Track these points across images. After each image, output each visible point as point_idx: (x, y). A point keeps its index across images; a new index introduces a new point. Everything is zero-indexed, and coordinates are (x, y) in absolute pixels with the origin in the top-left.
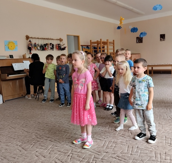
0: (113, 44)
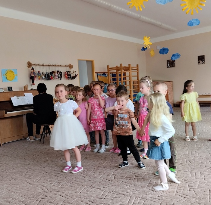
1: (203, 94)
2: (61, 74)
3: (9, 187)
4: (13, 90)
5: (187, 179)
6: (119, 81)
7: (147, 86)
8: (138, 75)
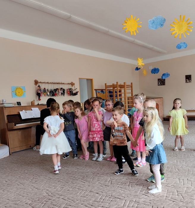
0: (132, 87)
1: (190, 109)
2: (64, 91)
3: (18, 191)
4: (22, 105)
5: (176, 185)
6: (115, 98)
7: (139, 102)
8: (132, 92)
